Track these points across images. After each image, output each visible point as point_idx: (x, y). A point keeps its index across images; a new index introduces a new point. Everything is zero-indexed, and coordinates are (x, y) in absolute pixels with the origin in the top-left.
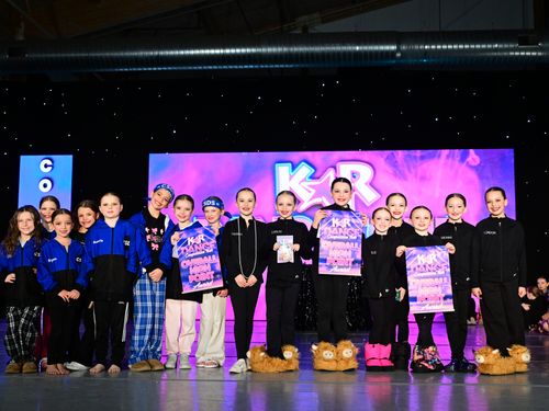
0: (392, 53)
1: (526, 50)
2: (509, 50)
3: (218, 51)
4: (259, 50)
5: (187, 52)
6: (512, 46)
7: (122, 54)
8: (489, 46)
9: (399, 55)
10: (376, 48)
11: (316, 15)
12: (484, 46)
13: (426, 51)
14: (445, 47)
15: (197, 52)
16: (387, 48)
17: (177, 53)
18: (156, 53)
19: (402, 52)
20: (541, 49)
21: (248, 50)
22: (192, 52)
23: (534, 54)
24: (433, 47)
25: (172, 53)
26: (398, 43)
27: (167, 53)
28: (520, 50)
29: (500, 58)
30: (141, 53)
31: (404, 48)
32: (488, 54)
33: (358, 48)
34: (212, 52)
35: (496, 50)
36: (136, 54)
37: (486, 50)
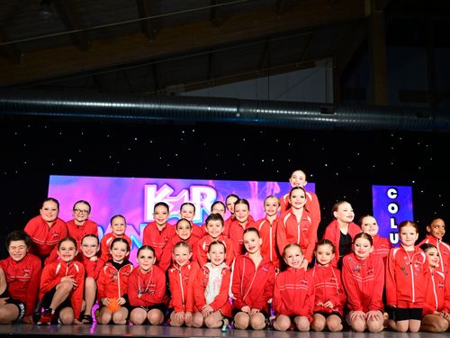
0: (234, 114)
1: (326, 117)
2: (314, 116)
3: (107, 105)
4: (138, 106)
5: (84, 104)
6: (316, 114)
7: (34, 102)
8: (301, 113)
9: (238, 115)
10: (223, 109)
11: (182, 85)
12: (297, 113)
13: (258, 113)
14: (270, 111)
15: (91, 104)
16: (230, 110)
17: (76, 103)
18: (60, 103)
19: (241, 114)
20: (336, 117)
21: (130, 105)
22: (88, 104)
23: (331, 120)
24: (262, 111)
25: (72, 103)
26: (238, 107)
27: (69, 103)
28: (322, 117)
29: (308, 121)
30: (48, 102)
31: (242, 110)
32: (301, 118)
33: (209, 108)
34: (103, 104)
35: (305, 116)
36: (44, 102)
37: (299, 116)
